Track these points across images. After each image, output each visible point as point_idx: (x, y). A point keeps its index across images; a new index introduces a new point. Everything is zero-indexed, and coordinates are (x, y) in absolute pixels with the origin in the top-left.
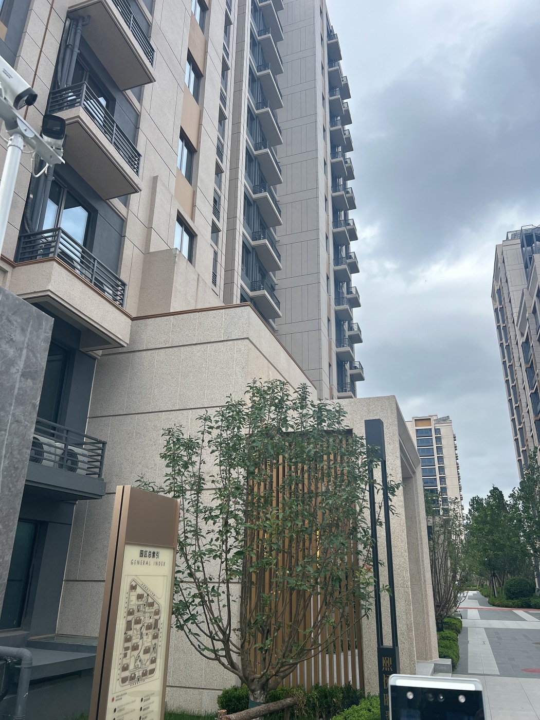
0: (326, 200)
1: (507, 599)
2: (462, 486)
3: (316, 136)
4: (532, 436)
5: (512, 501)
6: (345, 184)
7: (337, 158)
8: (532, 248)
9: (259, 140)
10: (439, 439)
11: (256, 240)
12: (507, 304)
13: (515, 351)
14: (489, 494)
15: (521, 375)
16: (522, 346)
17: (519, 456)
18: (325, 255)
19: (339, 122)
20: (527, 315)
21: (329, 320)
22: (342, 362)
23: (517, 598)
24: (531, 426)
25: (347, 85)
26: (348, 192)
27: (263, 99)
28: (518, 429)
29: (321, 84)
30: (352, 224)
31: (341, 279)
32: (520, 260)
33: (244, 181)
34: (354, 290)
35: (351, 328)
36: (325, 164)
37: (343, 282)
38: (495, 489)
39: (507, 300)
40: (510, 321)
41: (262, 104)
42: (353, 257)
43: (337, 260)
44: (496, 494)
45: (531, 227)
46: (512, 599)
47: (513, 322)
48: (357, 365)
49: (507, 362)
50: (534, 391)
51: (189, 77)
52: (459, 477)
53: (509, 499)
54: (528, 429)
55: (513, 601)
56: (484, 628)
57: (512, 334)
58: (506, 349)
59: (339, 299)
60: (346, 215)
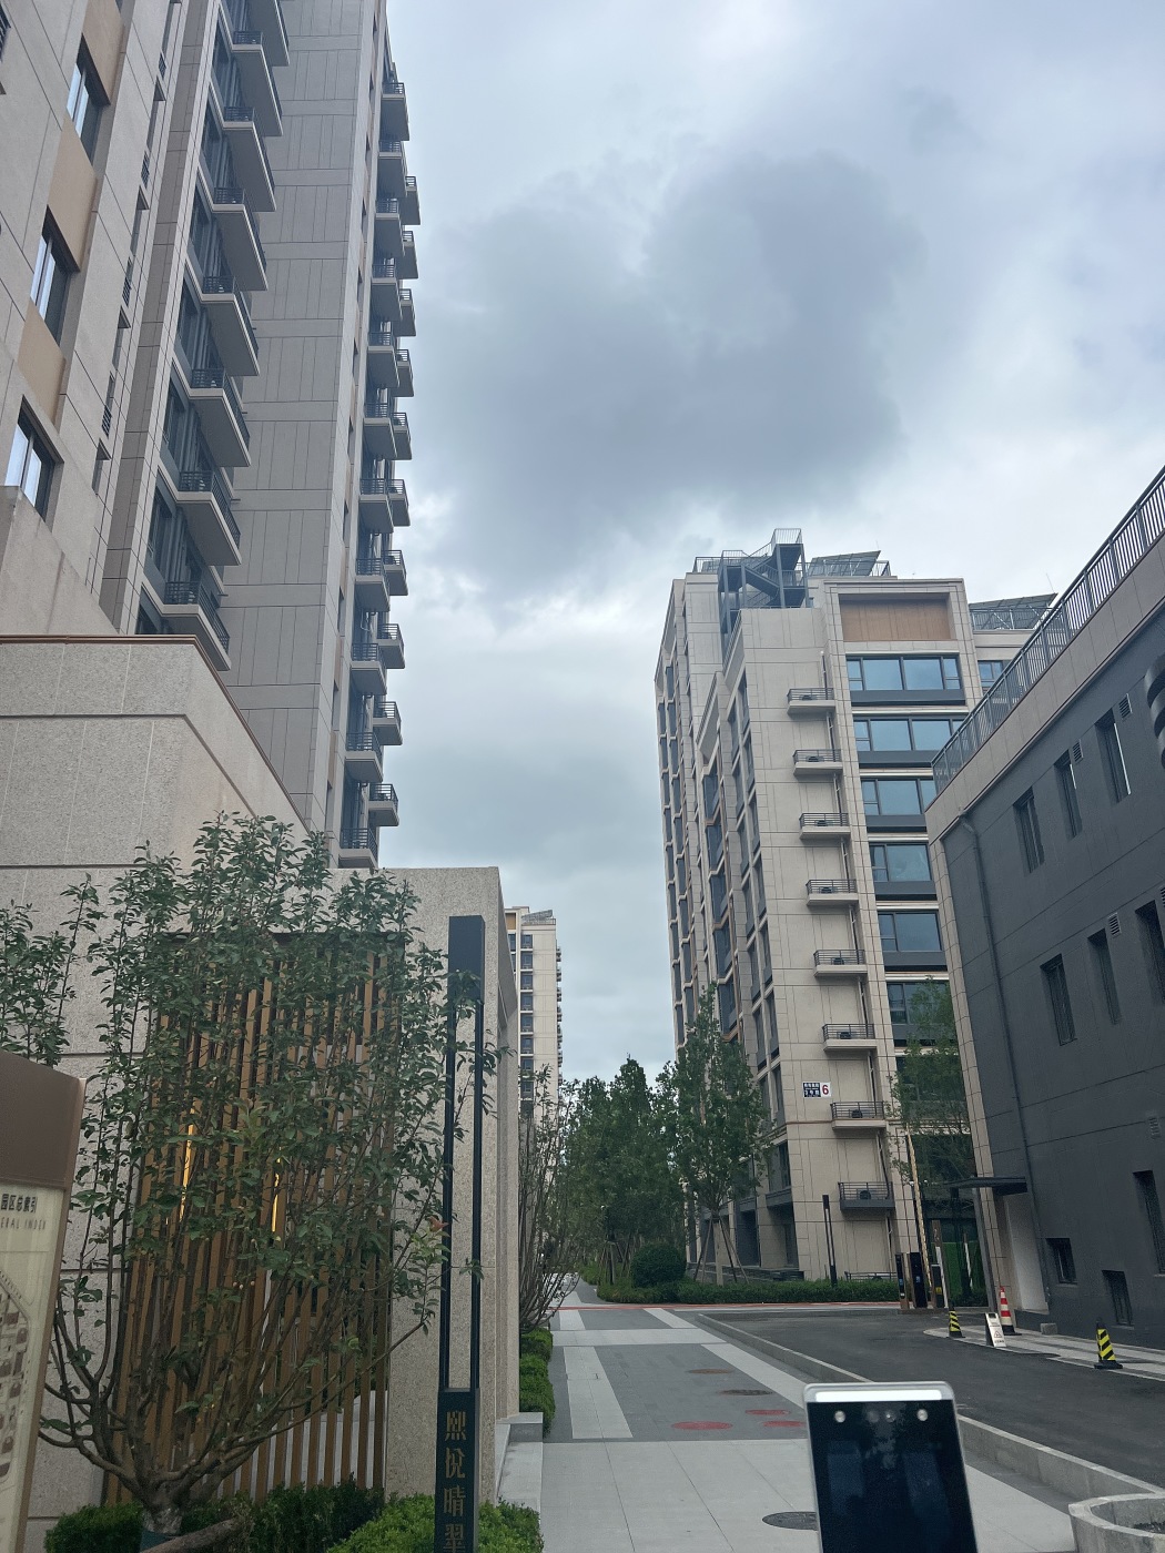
0: (351, 429)
1: (634, 1286)
2: (563, 1055)
3: (342, 289)
4: (706, 961)
5: (661, 1089)
6: (392, 404)
7: (382, 344)
8: (737, 595)
9: (214, 271)
10: (527, 958)
11: (188, 489)
12: (684, 699)
13: (689, 790)
14: (620, 1074)
15: (697, 838)
16: (703, 782)
17: (679, 997)
18: (340, 548)
19: (391, 271)
20: (718, 724)
21: (336, 689)
22: (355, 782)
23: (653, 1284)
24: (705, 941)
25: (414, 195)
26: (397, 422)
27: (231, 183)
28: (681, 943)
29: (362, 182)
30: (400, 491)
31: (370, 604)
32: (713, 616)
33: (172, 354)
34: (392, 631)
35: (379, 712)
36: (356, 352)
37: (371, 611)
38: (632, 1063)
39: (684, 691)
40: (686, 731)
41: (229, 192)
42: (397, 559)
43: (364, 562)
44: (632, 1072)
45: (740, 555)
46: (644, 1286)
47: (691, 734)
48: (385, 790)
49: (673, 810)
50: (717, 872)
51: (76, 98)
52: (559, 1037)
53: (656, 1084)
54: (699, 945)
55: (646, 1291)
56: (595, 1347)
57: (687, 757)
58: (673, 786)
59: (360, 648)
60: (389, 470)
